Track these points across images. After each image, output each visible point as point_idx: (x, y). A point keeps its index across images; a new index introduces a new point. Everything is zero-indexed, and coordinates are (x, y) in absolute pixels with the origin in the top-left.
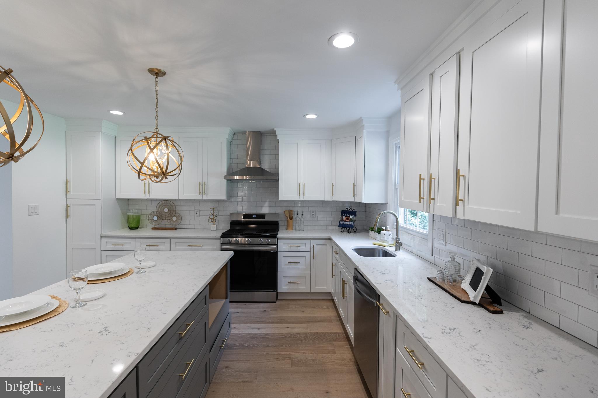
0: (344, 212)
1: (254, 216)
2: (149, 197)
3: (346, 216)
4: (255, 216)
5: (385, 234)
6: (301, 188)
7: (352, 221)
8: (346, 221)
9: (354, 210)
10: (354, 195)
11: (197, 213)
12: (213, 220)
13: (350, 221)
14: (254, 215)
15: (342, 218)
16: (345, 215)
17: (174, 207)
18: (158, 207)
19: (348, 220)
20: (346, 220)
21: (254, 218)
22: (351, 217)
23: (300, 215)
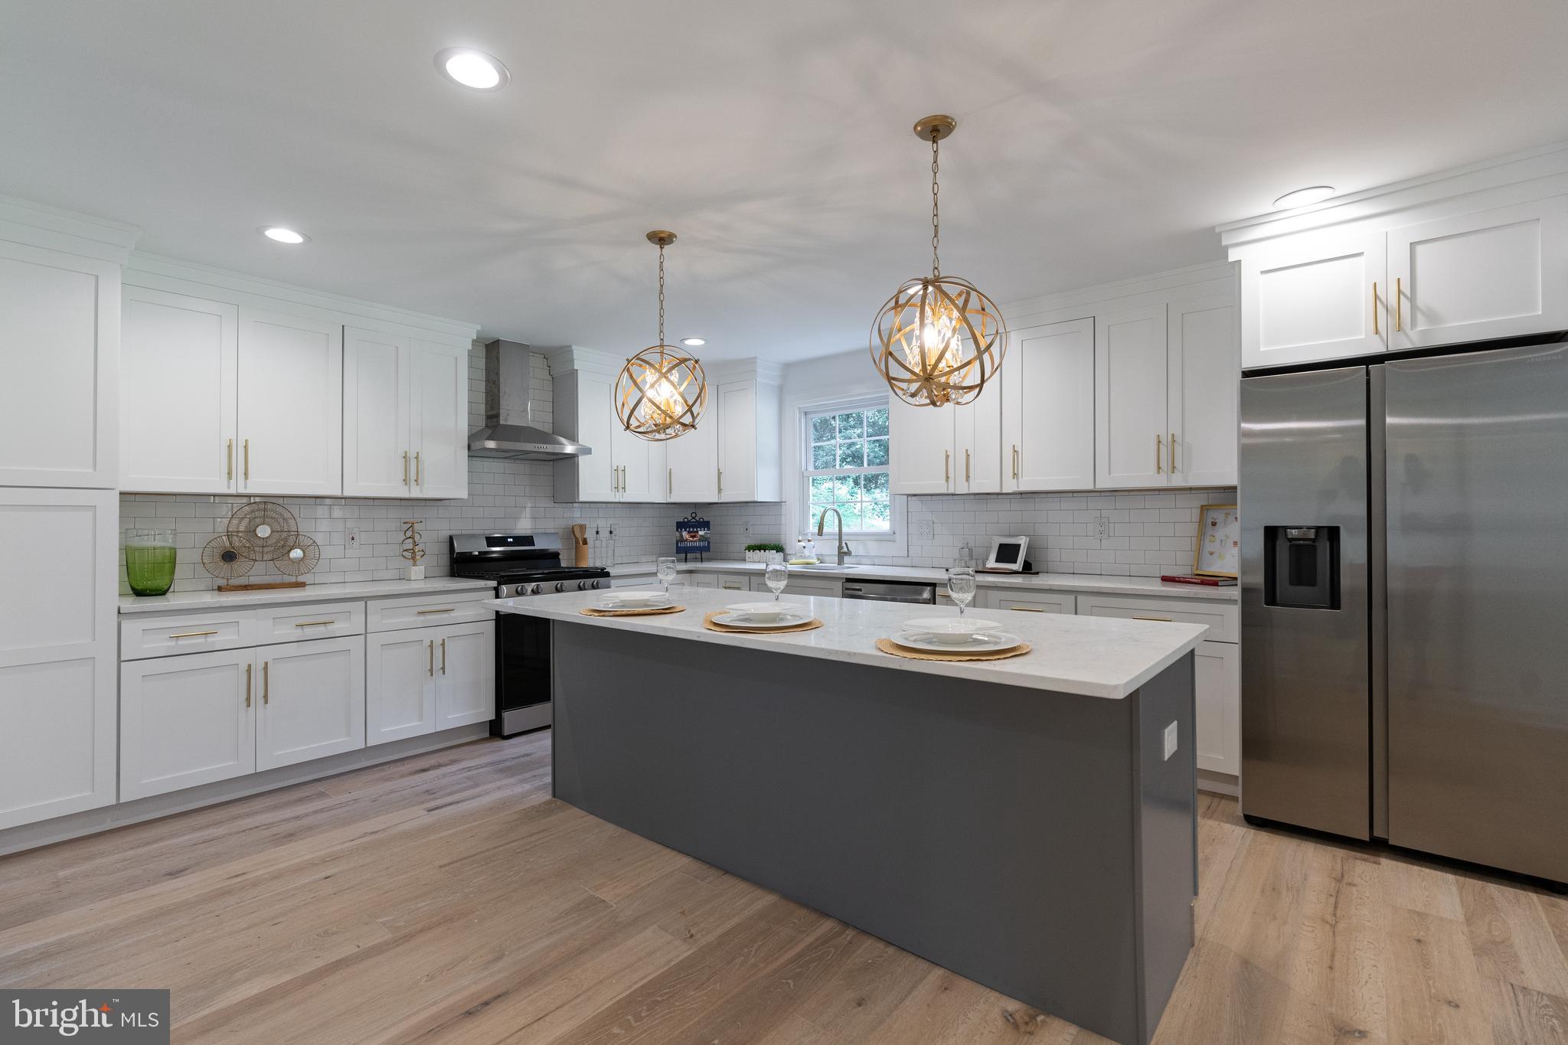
0: (681, 526)
1: (509, 540)
2: (246, 488)
3: (689, 532)
4: (511, 540)
5: (804, 547)
6: (619, 476)
7: (703, 539)
8: (692, 541)
9: (701, 520)
10: (720, 490)
11: (353, 539)
12: (412, 555)
13: (700, 540)
14: (510, 537)
15: (681, 536)
16: (685, 530)
17: (292, 522)
18: (235, 522)
19: (695, 539)
20: (691, 539)
21: (510, 545)
22: (701, 533)
23: (604, 533)
